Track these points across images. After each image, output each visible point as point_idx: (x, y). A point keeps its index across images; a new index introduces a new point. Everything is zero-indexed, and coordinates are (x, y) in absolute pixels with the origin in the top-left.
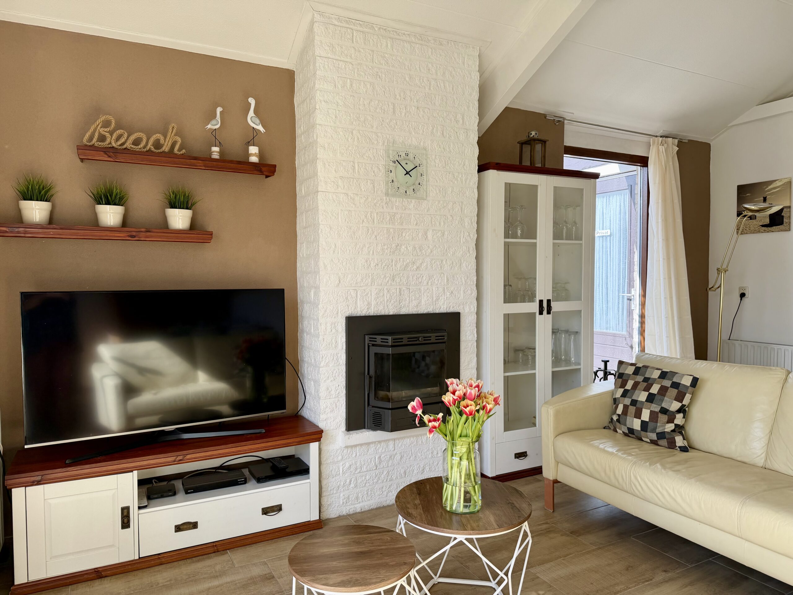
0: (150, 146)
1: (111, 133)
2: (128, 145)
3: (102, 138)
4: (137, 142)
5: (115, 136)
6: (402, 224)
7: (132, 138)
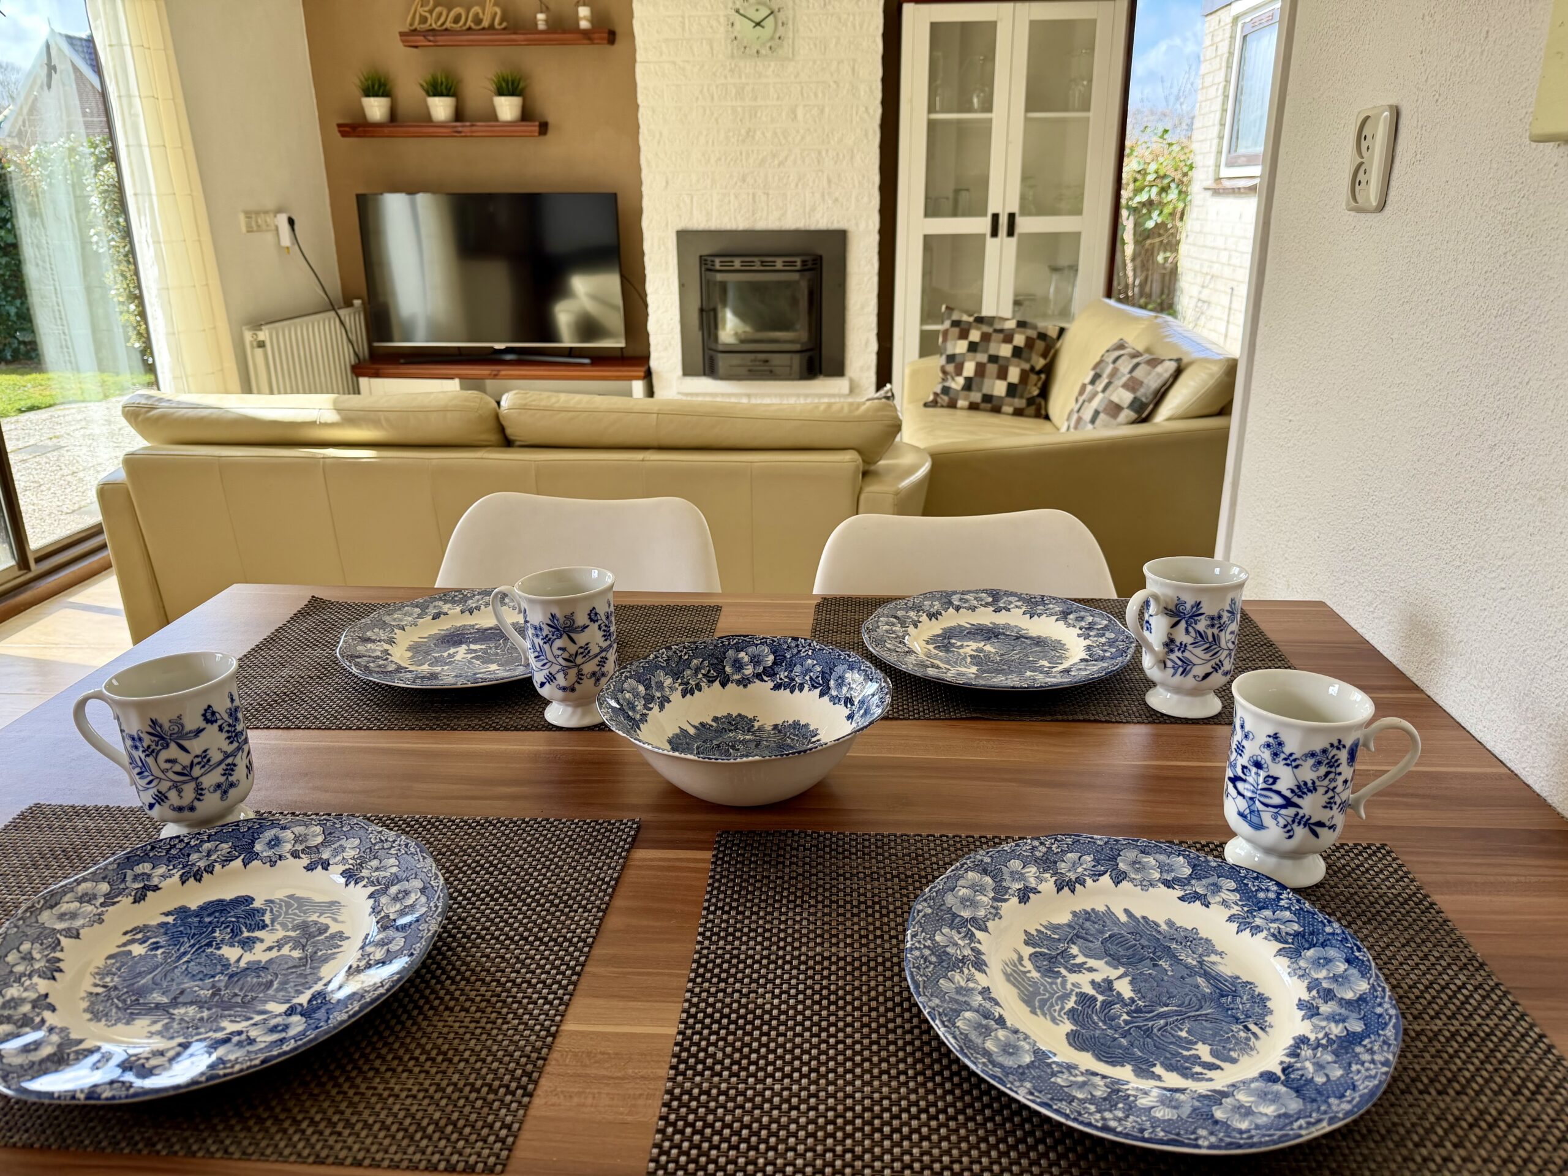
0: (469, 23)
1: (431, 12)
2: (448, 25)
3: (424, 20)
4: (457, 20)
5: (434, 14)
6: (755, 99)
7: (452, 14)
